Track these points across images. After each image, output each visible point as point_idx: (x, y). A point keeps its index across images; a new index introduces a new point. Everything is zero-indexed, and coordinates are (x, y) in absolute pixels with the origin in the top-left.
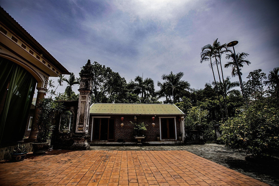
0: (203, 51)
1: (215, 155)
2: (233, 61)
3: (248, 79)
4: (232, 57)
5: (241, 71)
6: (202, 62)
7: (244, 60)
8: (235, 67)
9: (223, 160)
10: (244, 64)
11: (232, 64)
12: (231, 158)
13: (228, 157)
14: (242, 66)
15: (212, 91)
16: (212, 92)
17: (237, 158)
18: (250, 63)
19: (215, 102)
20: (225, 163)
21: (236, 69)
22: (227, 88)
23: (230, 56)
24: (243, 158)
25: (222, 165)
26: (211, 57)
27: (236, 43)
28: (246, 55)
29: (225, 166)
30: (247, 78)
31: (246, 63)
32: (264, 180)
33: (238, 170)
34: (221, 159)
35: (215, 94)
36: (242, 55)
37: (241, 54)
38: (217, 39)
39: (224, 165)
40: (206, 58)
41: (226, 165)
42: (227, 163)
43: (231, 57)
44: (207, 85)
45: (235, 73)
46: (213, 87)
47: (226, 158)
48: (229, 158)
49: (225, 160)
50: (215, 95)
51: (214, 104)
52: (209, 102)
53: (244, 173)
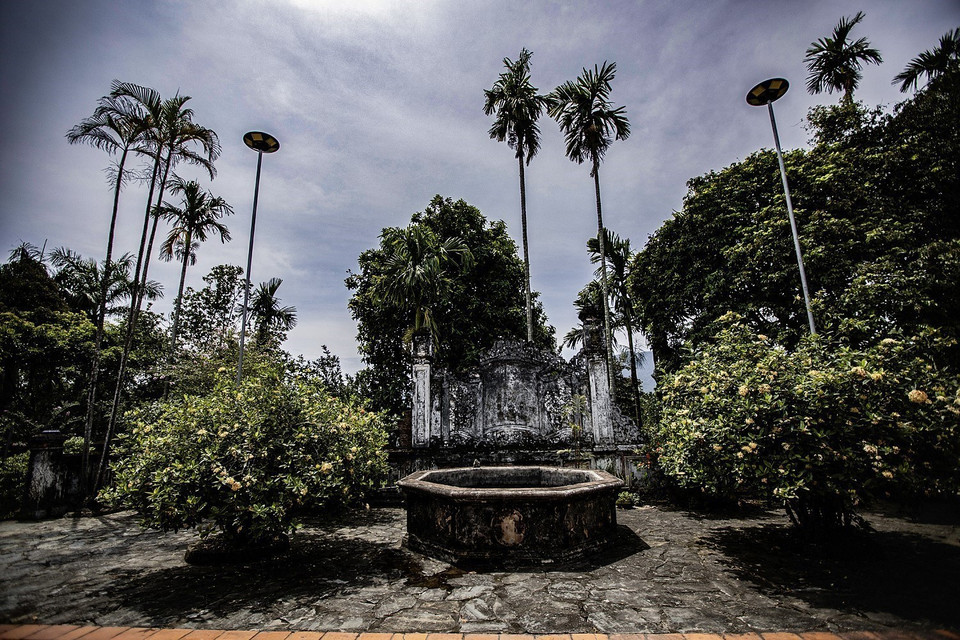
0: (116, 94)
1: (39, 583)
2: (183, 208)
3: (205, 285)
4: (186, 192)
5: (195, 251)
6: (76, 137)
7: (217, 221)
8: (183, 229)
9: (96, 594)
10: (212, 234)
11: (177, 217)
12: (131, 572)
13: (113, 570)
14: (202, 236)
15: (44, 285)
16: (46, 288)
17: (151, 563)
18: (230, 238)
19: (51, 333)
20: (116, 609)
21: (183, 237)
22: (109, 293)
23: (182, 187)
24: (176, 560)
25: (110, 624)
26: (131, 147)
27: (274, 147)
28: (229, 210)
29: (126, 623)
30: (204, 279)
31: (219, 233)
32: (294, 622)
33: (193, 620)
34: (87, 596)
35: (54, 301)
36: (215, 203)
37: (213, 200)
38: (188, 98)
39: (121, 620)
40: (104, 136)
41: (129, 614)
42: (126, 604)
43: (182, 191)
44: (24, 254)
45: (174, 247)
46: (53, 270)
47: (108, 581)
48: (123, 578)
49: (110, 592)
50: (54, 304)
51: (43, 340)
52: (19, 328)
53: (221, 621)
